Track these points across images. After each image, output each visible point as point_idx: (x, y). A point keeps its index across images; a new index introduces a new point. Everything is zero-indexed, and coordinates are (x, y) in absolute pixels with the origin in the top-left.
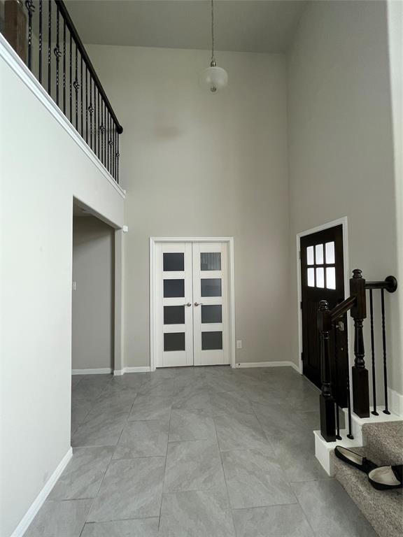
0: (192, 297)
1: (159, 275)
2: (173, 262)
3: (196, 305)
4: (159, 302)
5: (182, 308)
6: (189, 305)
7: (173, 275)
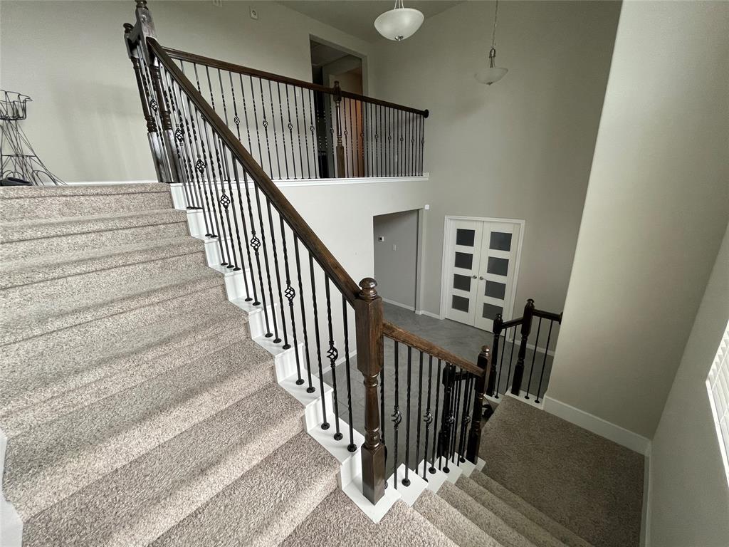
0: (479, 271)
1: (451, 248)
2: (466, 237)
3: (481, 278)
4: (450, 270)
5: (469, 278)
6: (475, 277)
7: (465, 249)
